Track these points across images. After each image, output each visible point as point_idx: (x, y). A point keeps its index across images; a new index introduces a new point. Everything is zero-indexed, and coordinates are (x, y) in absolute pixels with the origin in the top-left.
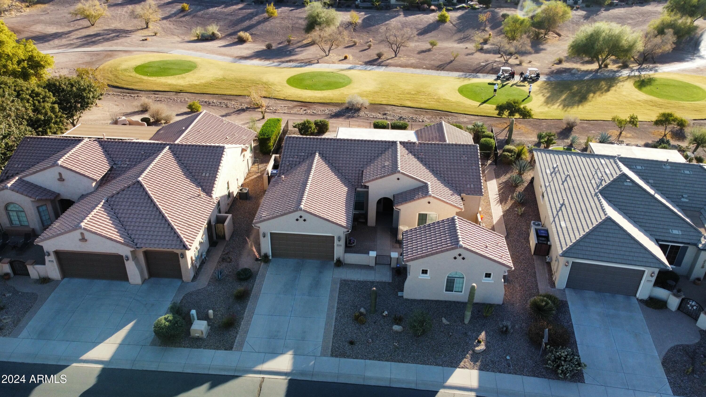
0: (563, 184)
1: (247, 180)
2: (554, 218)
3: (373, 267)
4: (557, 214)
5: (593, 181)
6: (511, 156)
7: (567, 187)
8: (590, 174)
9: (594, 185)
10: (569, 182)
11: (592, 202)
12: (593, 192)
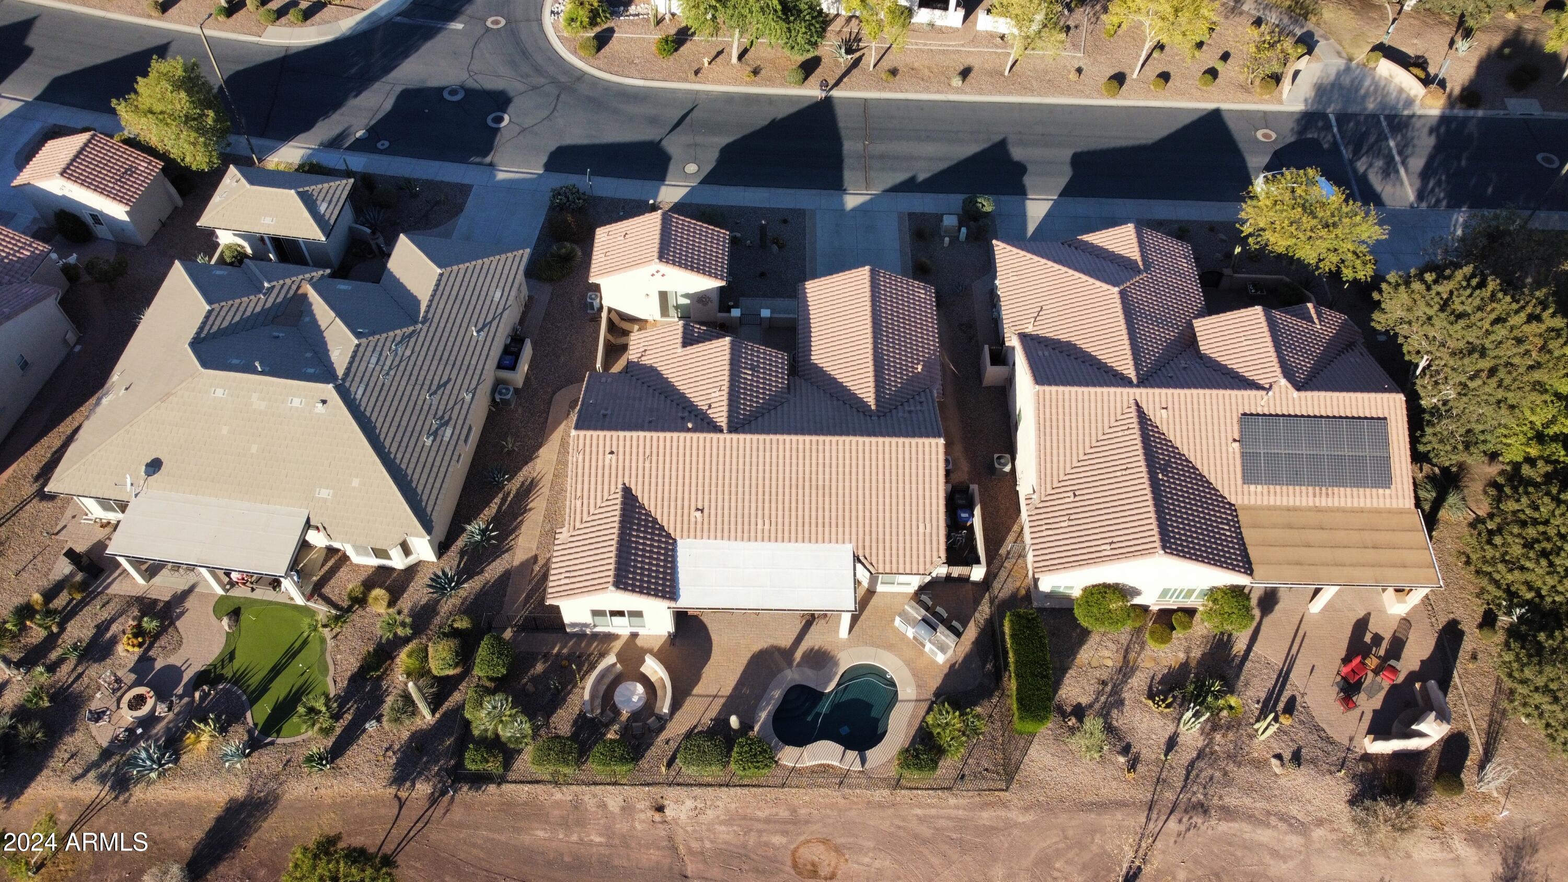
0: (449, 380)
2: (502, 314)
4: (494, 318)
5: (408, 353)
7: (449, 367)
8: (399, 373)
9: (411, 344)
10: (437, 378)
11: (439, 311)
12: (425, 329)
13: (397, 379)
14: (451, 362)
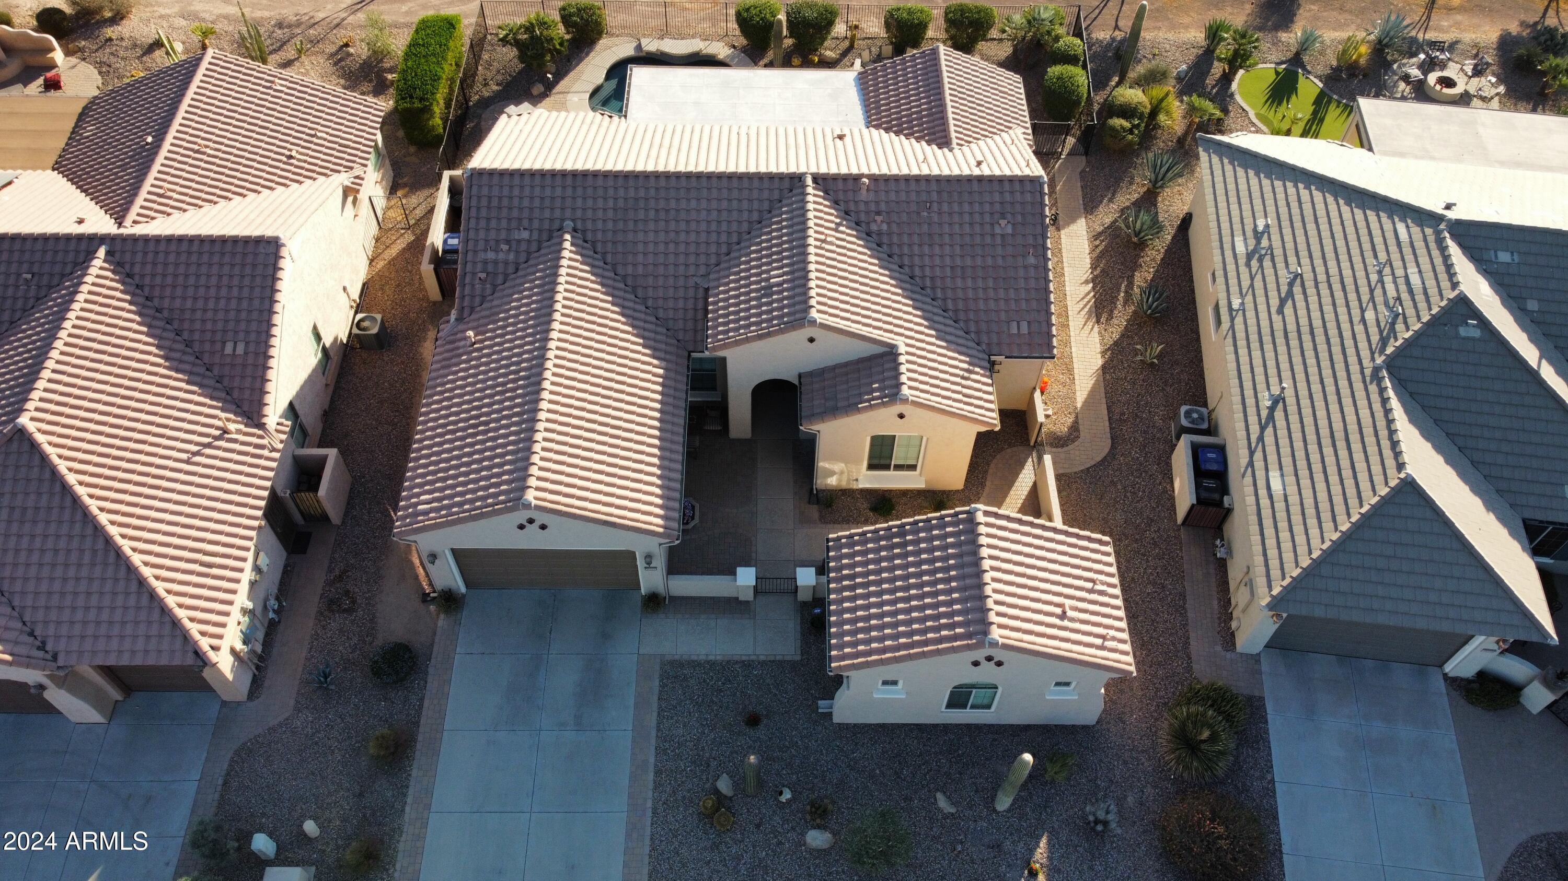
0: (1280, 311)
1: (380, 264)
2: (1252, 453)
3: (747, 603)
4: (1261, 439)
5: (1370, 315)
6: (1131, 131)
7: (1291, 327)
8: (1362, 282)
9: (1373, 330)
10: (1301, 304)
11: (1362, 403)
12: (1366, 363)
13: (1360, 274)
14: (1293, 336)
